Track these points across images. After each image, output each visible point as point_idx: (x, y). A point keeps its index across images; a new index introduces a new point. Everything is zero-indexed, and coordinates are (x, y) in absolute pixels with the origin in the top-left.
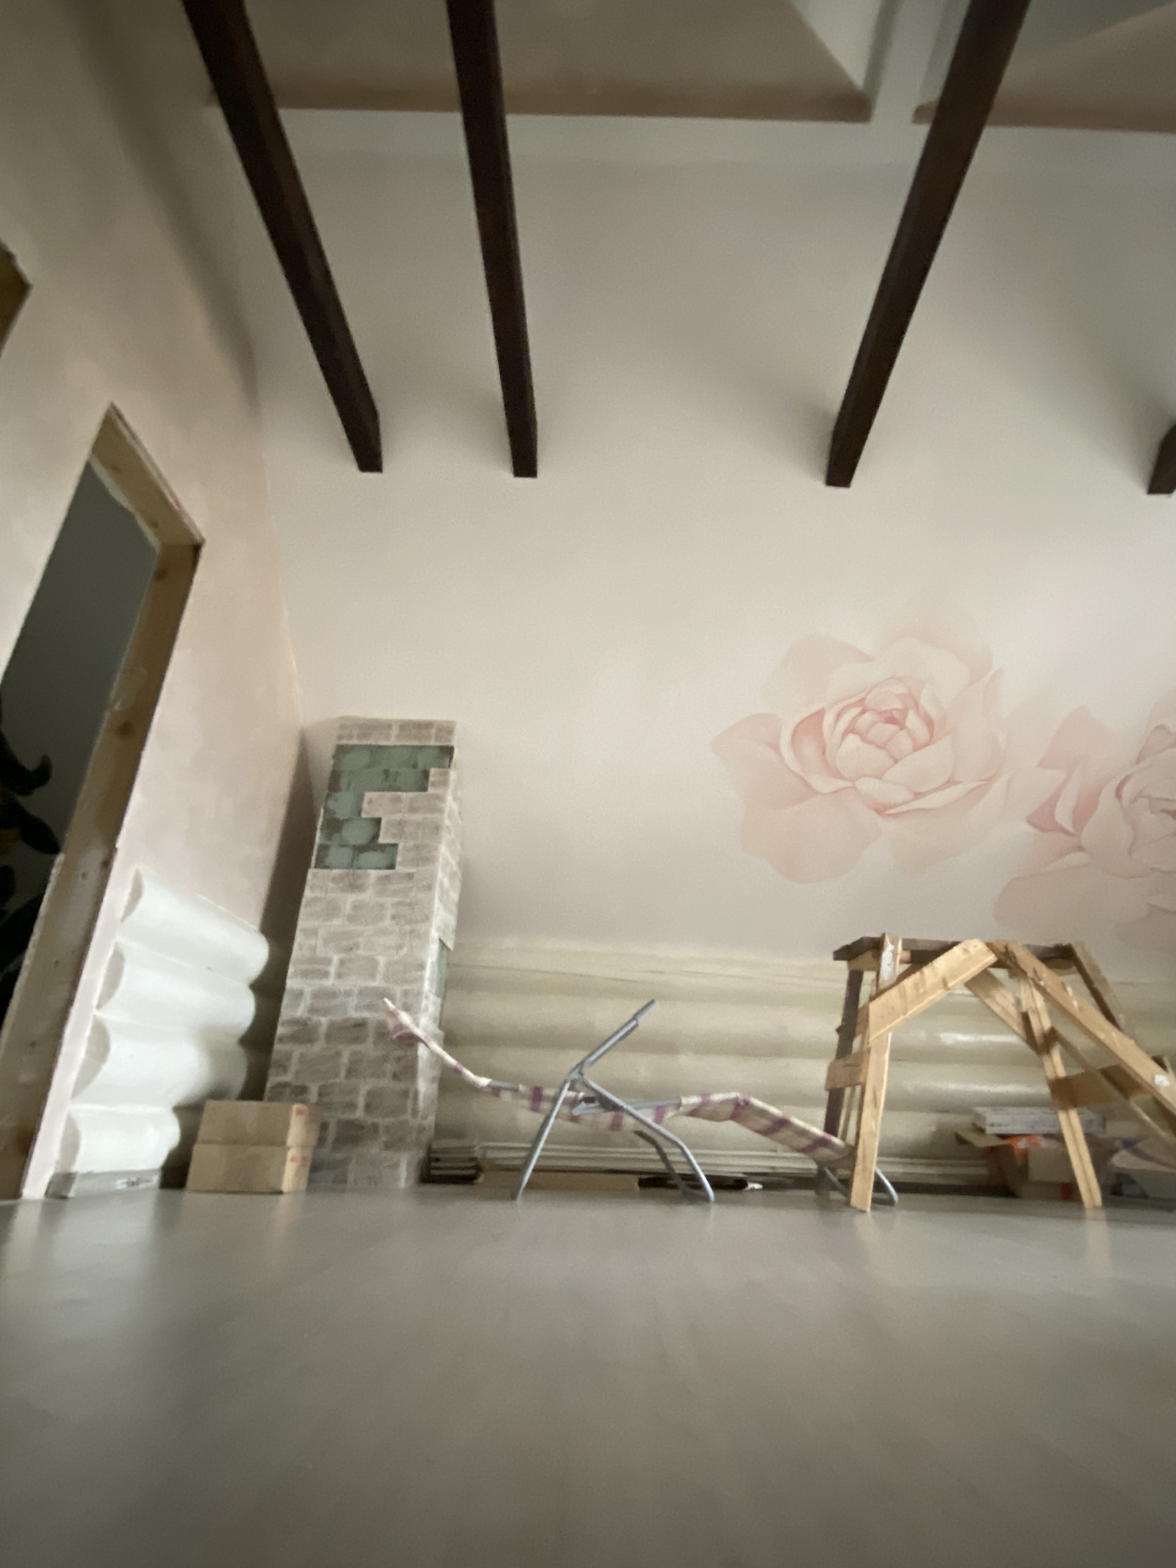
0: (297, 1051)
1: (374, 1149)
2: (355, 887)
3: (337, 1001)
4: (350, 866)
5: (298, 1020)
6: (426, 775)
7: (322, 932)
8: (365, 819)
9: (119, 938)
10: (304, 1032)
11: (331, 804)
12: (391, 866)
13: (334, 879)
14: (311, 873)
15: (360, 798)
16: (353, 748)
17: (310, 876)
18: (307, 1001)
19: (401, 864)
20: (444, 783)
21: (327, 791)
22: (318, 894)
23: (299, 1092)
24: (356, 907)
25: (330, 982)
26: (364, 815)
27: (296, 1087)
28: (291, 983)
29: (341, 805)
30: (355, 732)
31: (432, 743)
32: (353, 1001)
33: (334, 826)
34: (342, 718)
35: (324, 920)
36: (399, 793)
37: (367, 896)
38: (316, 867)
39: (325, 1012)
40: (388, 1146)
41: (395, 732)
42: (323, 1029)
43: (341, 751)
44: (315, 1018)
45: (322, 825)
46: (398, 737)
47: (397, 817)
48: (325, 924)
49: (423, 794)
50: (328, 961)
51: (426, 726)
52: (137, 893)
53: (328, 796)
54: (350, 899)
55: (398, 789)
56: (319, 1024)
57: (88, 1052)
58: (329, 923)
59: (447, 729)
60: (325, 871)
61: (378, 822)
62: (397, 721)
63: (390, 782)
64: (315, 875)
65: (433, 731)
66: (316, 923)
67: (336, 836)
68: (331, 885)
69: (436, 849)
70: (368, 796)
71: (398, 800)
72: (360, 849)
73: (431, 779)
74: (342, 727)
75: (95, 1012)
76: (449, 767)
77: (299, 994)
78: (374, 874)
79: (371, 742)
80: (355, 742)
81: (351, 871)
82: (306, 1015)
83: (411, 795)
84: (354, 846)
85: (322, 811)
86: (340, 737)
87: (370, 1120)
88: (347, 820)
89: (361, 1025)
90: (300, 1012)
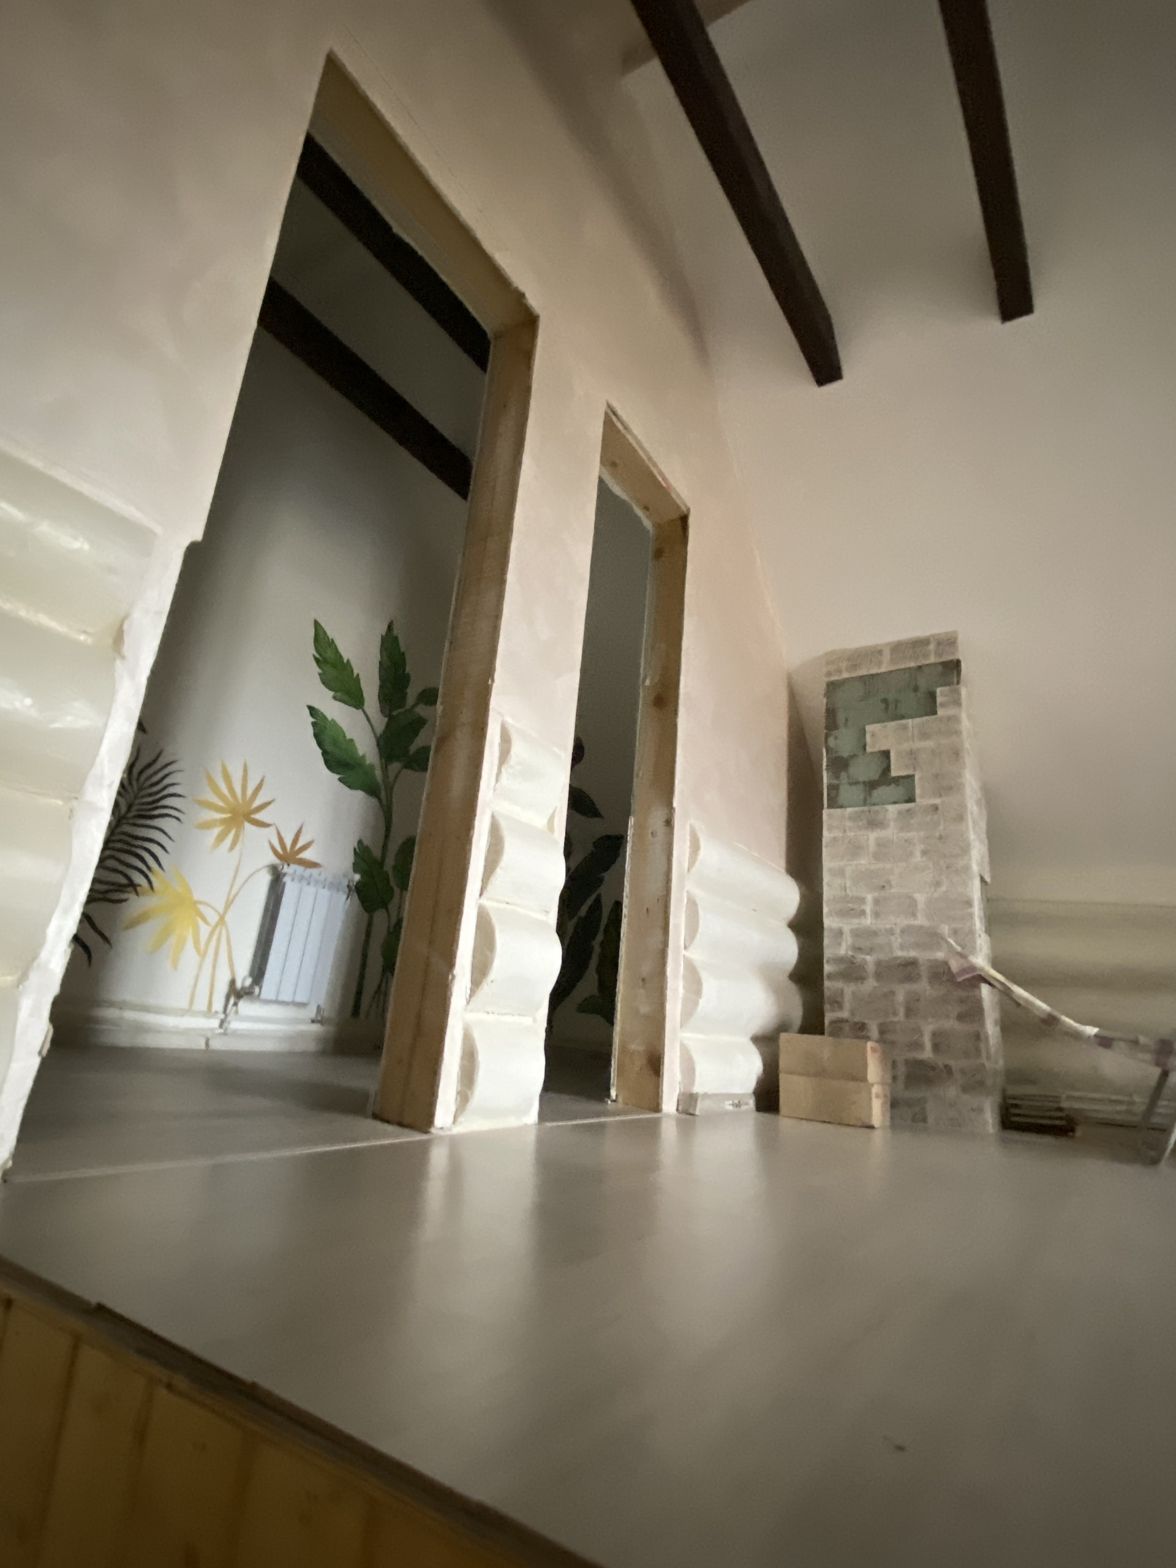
0: (849, 990)
1: (951, 1091)
2: (874, 824)
3: (880, 940)
4: (865, 803)
5: (842, 958)
6: (932, 696)
7: (848, 871)
8: (872, 753)
9: (689, 886)
10: (852, 971)
11: (832, 742)
12: (911, 799)
13: (850, 818)
14: (826, 813)
15: (863, 733)
16: (844, 682)
17: (825, 817)
18: (848, 940)
19: (922, 797)
20: (957, 703)
21: (825, 731)
22: (837, 833)
23: (860, 1030)
24: (880, 844)
25: (868, 921)
26: (869, 749)
27: (856, 1023)
28: (828, 922)
29: (844, 742)
30: (844, 665)
31: (932, 659)
32: (896, 941)
33: (839, 764)
34: (826, 654)
35: (849, 860)
36: (904, 722)
37: (890, 832)
38: (830, 806)
39: (870, 951)
40: (965, 1089)
41: (887, 655)
42: (871, 968)
43: (832, 687)
44: (860, 957)
45: (827, 765)
46: (893, 661)
47: (906, 746)
48: (850, 863)
49: (934, 717)
50: (862, 900)
51: (922, 643)
52: (695, 847)
53: (827, 736)
54: (872, 836)
55: (903, 717)
56: (865, 962)
57: (685, 988)
58: (855, 862)
59: (949, 642)
60: (839, 811)
61: (886, 754)
62: (887, 644)
63: (892, 711)
64: (829, 815)
65: (932, 647)
66: (842, 863)
67: (843, 775)
68: (848, 824)
69: (960, 775)
70: (869, 728)
71: (905, 728)
72: (872, 785)
73: (939, 700)
74: (828, 663)
75: (684, 952)
76: (958, 683)
77: (840, 933)
78: (893, 809)
79: (863, 672)
80: (845, 675)
81: (866, 808)
82: (850, 953)
83: (918, 720)
84: (864, 783)
85: (824, 751)
86: (829, 674)
87: (941, 1061)
88: (854, 756)
89: (912, 963)
90: (843, 950)
